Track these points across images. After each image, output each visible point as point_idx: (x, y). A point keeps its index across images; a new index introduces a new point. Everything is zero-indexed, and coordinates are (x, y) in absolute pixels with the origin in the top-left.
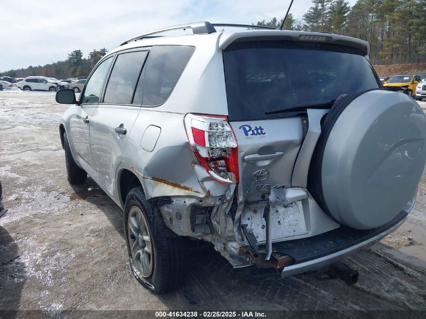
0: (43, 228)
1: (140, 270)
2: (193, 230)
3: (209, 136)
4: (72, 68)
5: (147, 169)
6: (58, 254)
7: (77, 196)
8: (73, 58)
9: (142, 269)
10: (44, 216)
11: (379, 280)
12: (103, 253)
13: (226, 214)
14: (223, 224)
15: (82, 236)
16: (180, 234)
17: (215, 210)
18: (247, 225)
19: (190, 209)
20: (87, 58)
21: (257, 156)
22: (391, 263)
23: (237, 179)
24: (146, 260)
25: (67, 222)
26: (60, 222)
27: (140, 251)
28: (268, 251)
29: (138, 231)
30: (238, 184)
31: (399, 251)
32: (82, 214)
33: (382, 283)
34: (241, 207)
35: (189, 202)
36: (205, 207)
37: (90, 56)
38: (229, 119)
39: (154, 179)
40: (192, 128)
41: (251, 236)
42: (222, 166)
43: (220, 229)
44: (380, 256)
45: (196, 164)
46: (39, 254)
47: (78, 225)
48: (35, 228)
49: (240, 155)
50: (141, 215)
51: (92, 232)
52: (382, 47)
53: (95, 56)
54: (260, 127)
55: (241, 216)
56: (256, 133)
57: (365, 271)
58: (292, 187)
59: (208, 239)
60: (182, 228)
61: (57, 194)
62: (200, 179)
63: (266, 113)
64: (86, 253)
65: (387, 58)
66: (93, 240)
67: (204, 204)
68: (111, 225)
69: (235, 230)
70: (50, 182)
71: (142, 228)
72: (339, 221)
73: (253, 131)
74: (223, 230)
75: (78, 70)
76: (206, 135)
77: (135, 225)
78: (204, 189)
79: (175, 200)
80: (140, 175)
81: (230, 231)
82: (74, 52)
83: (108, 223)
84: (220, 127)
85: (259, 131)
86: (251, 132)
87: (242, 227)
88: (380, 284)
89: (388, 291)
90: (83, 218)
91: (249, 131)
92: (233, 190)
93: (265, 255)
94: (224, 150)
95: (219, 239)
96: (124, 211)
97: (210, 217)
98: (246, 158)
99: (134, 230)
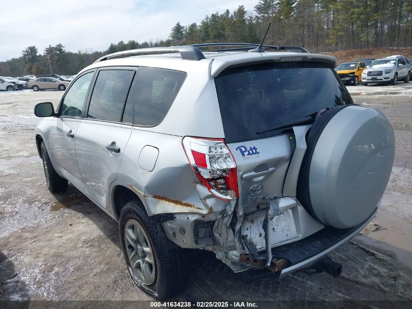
0: (34, 242)
1: (140, 278)
2: (197, 242)
3: (210, 158)
4: (27, 65)
5: (147, 188)
6: (56, 268)
7: (61, 205)
8: (27, 55)
9: (143, 277)
10: (33, 230)
11: (355, 266)
12: (100, 264)
13: (227, 227)
14: (224, 236)
15: (75, 247)
16: (183, 246)
17: (216, 224)
18: (247, 236)
19: (193, 225)
20: (42, 54)
21: (253, 173)
22: (363, 249)
23: (237, 195)
24: (148, 270)
25: (58, 235)
26: (50, 234)
27: (140, 261)
28: (268, 257)
29: (137, 242)
30: (238, 199)
31: (368, 237)
32: (71, 225)
33: (359, 269)
34: (240, 220)
35: (193, 218)
36: (208, 222)
37: (45, 52)
38: (226, 141)
39: (155, 197)
40: (192, 150)
41: (251, 245)
42: (221, 184)
43: (222, 240)
44: (353, 243)
45: (197, 183)
46: (37, 271)
47: (70, 236)
48: (26, 244)
49: (239, 174)
50: (139, 228)
51: (86, 242)
52: (328, 35)
53: (51, 52)
54: (254, 147)
55: (241, 227)
56: (251, 153)
57: (342, 259)
58: (283, 197)
59: (210, 249)
60: (186, 242)
61: (40, 205)
62: (202, 197)
63: (258, 133)
64: (84, 265)
65: (333, 46)
66: (88, 251)
67: (206, 219)
68: (102, 234)
69: (236, 240)
70: (29, 192)
71: (141, 240)
72: (323, 221)
73: (248, 151)
74: (225, 241)
75: (34, 67)
76: (207, 158)
77: (133, 236)
78: (206, 206)
79: (177, 216)
80: (141, 193)
81: (231, 241)
82: (28, 48)
83: (99, 231)
84: (219, 150)
85: (254, 151)
86: (246, 153)
87: (242, 238)
88: (357, 271)
89: (364, 277)
90: (74, 228)
91: (245, 151)
92: (233, 205)
93: (266, 261)
94: (224, 171)
95: (220, 248)
96: (119, 223)
97: (212, 230)
98: (244, 176)
99: (132, 241)
